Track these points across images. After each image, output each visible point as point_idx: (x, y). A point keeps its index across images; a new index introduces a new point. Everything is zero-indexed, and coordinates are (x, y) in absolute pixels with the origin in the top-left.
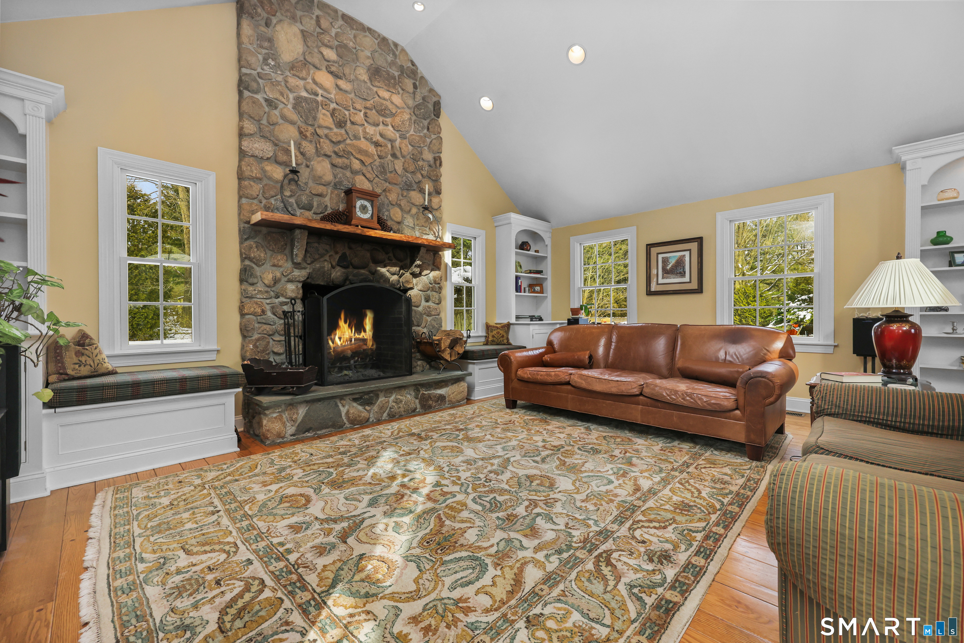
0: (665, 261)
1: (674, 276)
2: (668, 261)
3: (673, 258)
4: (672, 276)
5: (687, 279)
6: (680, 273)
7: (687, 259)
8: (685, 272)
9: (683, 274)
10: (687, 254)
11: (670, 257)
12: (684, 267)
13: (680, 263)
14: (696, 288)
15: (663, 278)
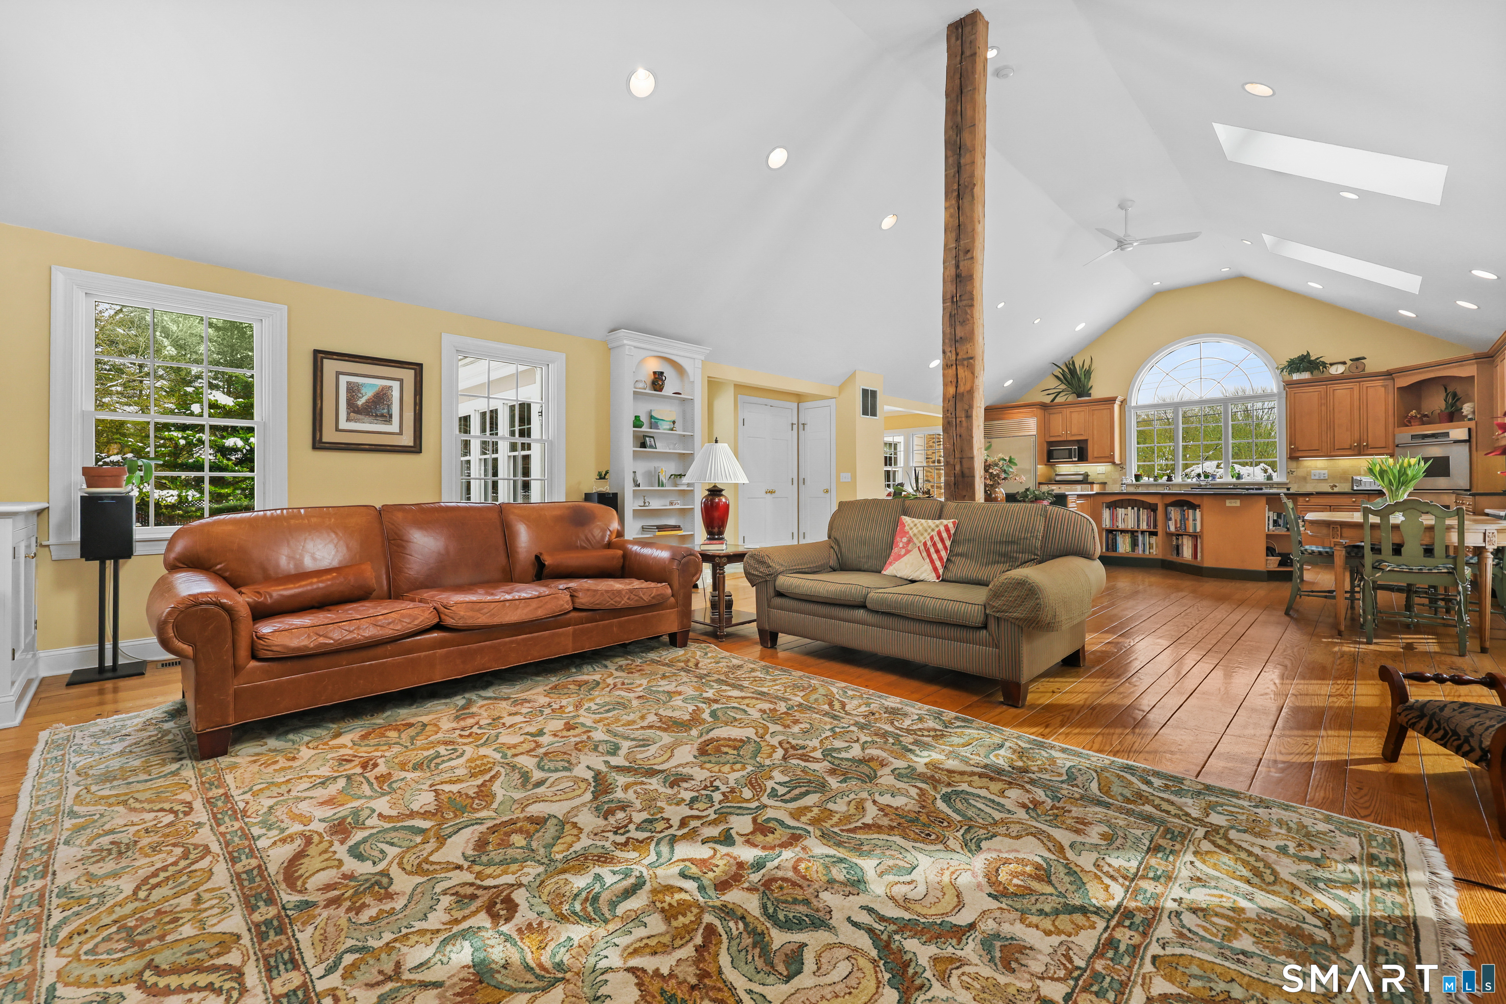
0: (353, 391)
1: (370, 419)
2: (359, 391)
3: (370, 387)
4: (367, 419)
5: (394, 427)
6: (382, 416)
7: (396, 394)
8: (391, 416)
9: (387, 418)
10: (396, 385)
11: (363, 385)
12: (389, 407)
13: (381, 398)
14: (411, 444)
15: (348, 420)
